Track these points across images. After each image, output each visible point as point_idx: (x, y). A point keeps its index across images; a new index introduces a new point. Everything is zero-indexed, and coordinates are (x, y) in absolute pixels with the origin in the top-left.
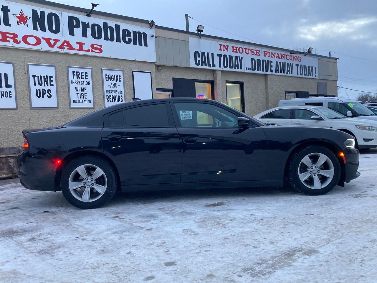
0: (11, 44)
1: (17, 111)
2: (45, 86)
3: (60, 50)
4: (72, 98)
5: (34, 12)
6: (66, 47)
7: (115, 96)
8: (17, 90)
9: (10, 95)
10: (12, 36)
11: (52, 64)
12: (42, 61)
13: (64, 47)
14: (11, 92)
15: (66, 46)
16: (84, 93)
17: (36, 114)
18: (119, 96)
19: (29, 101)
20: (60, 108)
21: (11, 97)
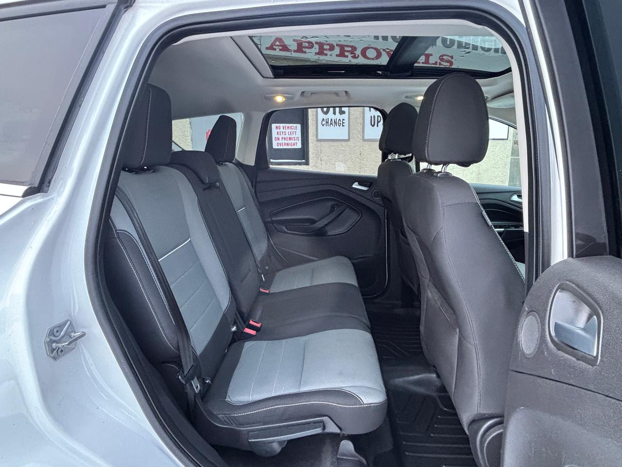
0: (348, 59)
1: (349, 143)
8: (351, 117)
9: (343, 123)
10: (350, 49)
14: (343, 120)
17: (367, 147)
19: (362, 131)
21: (344, 126)
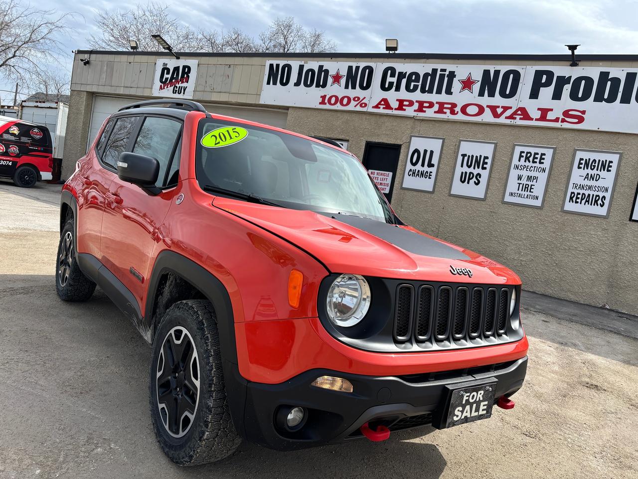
0: (448, 116)
1: (433, 196)
2: (474, 168)
3: (508, 121)
4: (509, 190)
5: (486, 73)
6: (518, 117)
7: (589, 195)
8: (440, 170)
9: (430, 175)
10: (450, 106)
11: (493, 140)
12: (480, 136)
13: (516, 116)
14: (431, 172)
15: (519, 115)
16: (530, 183)
17: (453, 203)
18: (597, 196)
19: (449, 186)
20: (487, 200)
21: (430, 178)
